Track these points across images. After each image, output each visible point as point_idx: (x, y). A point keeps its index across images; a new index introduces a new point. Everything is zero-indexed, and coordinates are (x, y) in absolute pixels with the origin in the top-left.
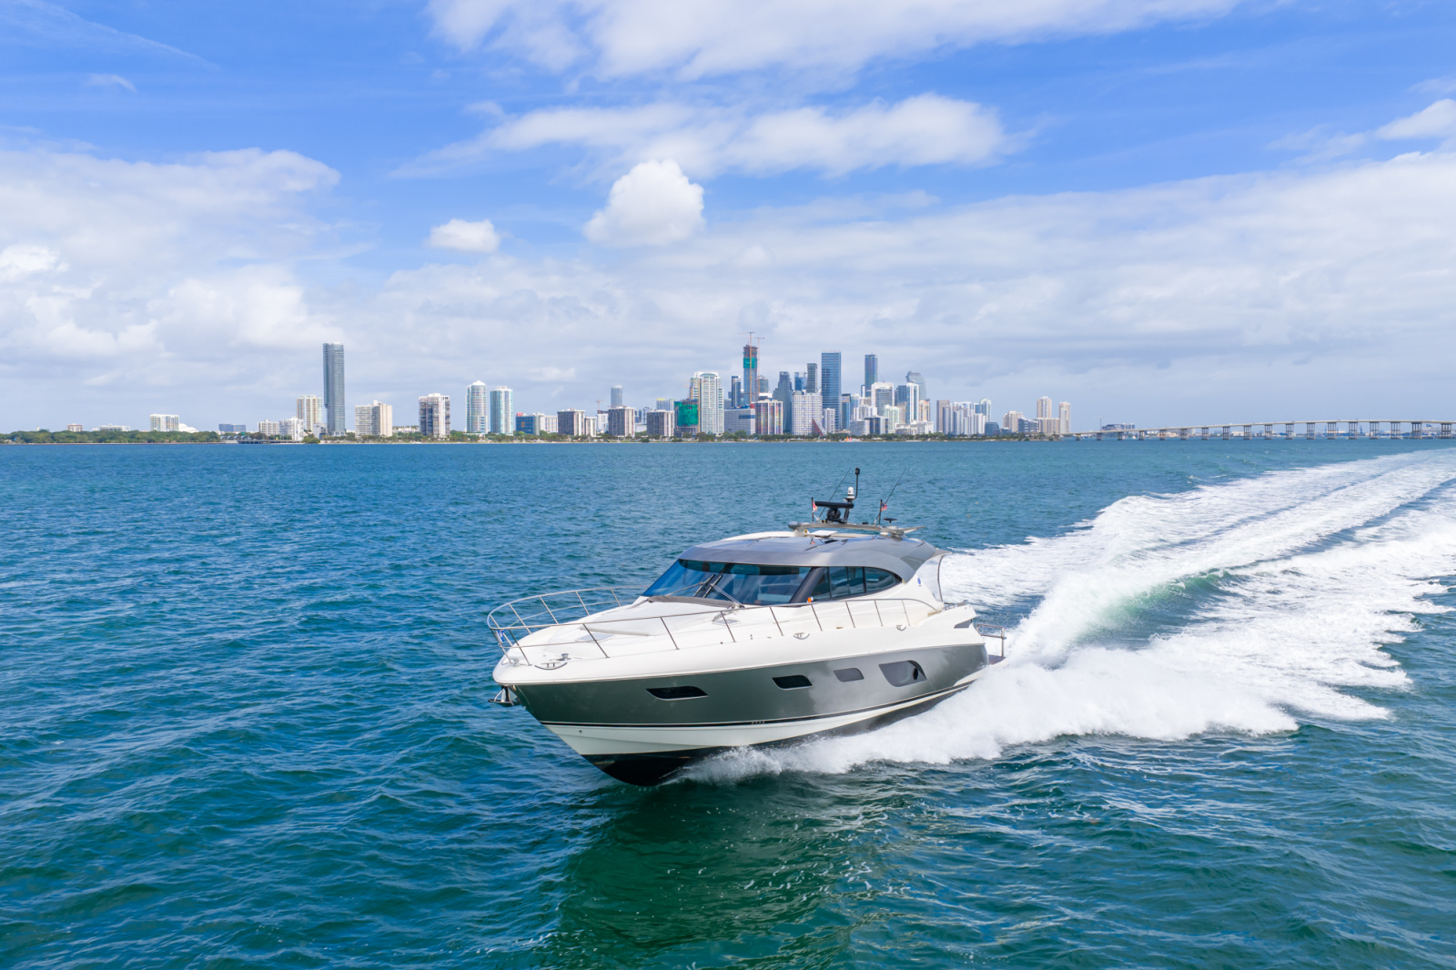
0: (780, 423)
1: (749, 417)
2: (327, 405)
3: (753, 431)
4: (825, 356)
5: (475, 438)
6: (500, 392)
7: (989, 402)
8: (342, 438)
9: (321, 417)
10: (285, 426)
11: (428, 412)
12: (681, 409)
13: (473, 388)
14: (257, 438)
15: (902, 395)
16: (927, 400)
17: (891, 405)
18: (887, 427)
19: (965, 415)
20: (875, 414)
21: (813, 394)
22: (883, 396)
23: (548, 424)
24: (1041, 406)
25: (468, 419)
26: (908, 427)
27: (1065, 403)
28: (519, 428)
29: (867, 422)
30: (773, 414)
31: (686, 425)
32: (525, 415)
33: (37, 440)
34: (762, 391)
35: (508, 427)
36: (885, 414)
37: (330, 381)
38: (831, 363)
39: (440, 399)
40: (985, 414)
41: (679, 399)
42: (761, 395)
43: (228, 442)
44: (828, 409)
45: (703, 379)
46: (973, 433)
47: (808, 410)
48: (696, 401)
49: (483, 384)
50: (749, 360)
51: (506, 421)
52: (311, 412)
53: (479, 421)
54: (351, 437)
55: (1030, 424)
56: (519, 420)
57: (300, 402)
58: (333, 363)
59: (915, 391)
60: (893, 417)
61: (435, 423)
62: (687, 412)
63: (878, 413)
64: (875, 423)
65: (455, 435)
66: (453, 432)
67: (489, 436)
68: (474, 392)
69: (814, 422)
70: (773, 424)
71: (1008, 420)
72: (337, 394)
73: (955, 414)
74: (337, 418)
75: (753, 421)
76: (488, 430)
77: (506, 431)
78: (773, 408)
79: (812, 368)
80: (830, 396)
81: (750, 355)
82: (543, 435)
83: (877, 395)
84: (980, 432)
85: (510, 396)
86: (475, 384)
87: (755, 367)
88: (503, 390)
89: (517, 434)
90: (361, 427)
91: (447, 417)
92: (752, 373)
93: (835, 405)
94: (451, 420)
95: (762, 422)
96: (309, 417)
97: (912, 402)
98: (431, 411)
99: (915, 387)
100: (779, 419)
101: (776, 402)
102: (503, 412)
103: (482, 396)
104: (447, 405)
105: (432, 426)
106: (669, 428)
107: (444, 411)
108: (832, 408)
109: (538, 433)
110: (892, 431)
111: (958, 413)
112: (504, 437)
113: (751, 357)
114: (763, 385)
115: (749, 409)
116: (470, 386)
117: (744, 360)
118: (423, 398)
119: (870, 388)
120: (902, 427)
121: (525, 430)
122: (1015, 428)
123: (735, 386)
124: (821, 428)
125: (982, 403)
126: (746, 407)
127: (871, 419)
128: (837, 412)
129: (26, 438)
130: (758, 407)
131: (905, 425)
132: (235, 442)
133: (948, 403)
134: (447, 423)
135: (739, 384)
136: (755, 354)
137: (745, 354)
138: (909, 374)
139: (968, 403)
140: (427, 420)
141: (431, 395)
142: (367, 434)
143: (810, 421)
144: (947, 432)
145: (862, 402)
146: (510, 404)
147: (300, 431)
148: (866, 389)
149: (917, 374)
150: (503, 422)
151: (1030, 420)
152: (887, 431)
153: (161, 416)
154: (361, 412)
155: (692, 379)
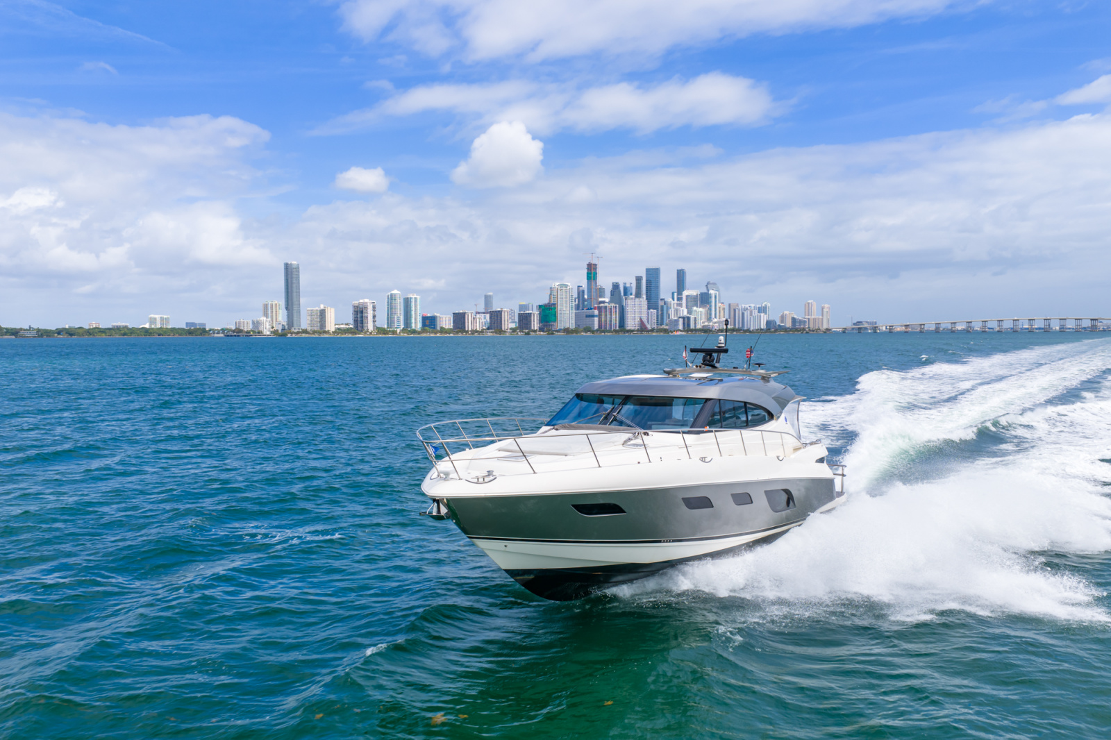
0: (616, 320)
1: (593, 316)
2: (287, 308)
3: (596, 327)
4: (648, 271)
5: (394, 332)
6: (411, 298)
7: (769, 305)
8: (298, 333)
9: (282, 317)
10: (256, 324)
11: (359, 313)
12: (543, 310)
13: (392, 295)
14: (237, 333)
15: (704, 299)
16: (722, 303)
17: (697, 307)
18: (695, 324)
19: (751, 315)
20: (685, 313)
21: (641, 299)
22: (692, 301)
23: (446, 322)
24: (808, 308)
25: (388, 319)
26: (711, 324)
27: (826, 306)
28: (424, 325)
29: (681, 320)
30: (611, 314)
31: (547, 322)
32: (429, 315)
33: (78, 334)
34: (601, 297)
35: (417, 324)
36: (693, 313)
37: (290, 290)
38: (653, 276)
39: (369, 304)
40: (766, 314)
41: (541, 303)
42: (600, 299)
43: (216, 335)
44: (651, 310)
45: (559, 288)
46: (757, 328)
47: (637, 311)
48: (554, 304)
49: (399, 292)
50: (591, 274)
51: (416, 319)
52: (274, 312)
53: (396, 319)
54: (305, 331)
55: (800, 321)
56: (425, 319)
57: (266, 307)
58: (292, 278)
59: (715, 297)
60: (699, 316)
61: (365, 321)
62: (548, 313)
63: (688, 313)
64: (686, 320)
65: (380, 330)
66: (378, 328)
67: (403, 330)
68: (392, 298)
69: (641, 319)
70: (611, 321)
71: (783, 318)
72: (295, 300)
73: (743, 314)
74: (295, 318)
75: (596, 319)
76: (402, 327)
77: (416, 326)
78: (611, 309)
79: (639, 279)
80: (653, 300)
81: (592, 270)
82: (443, 330)
83: (687, 299)
84: (762, 327)
85: (418, 301)
86: (393, 292)
87: (595, 279)
88: (413, 297)
89: (423, 330)
90: (311, 324)
91: (374, 317)
92: (593, 283)
93: (655, 307)
94: (376, 319)
95: (603, 320)
96: (272, 317)
97: (713, 304)
98: (362, 312)
99: (716, 294)
100: (615, 318)
101: (613, 305)
102: (413, 313)
103: (398, 301)
104: (374, 307)
105: (362, 323)
106: (535, 325)
107: (372, 312)
108: (654, 309)
109: (438, 328)
110: (699, 327)
111: (745, 313)
112: (414, 332)
113: (593, 272)
114: (601, 292)
115: (593, 310)
116: (389, 294)
117: (587, 273)
118: (356, 302)
119: (681, 294)
120: (706, 324)
121: (429, 326)
122: (789, 324)
123: (580, 293)
124: (646, 324)
125: (763, 305)
126: (591, 309)
127: (684, 318)
128: (657, 312)
129: (70, 332)
130: (600, 309)
131: (709, 323)
132: (222, 335)
133: (737, 305)
134: (374, 321)
135: (583, 291)
136: (595, 269)
137: (588, 269)
138: (708, 283)
139: (753, 305)
140: (359, 319)
141: (361, 301)
142: (316, 329)
143: (639, 319)
144: (737, 327)
145: (675, 305)
146: (418, 307)
147: (268, 327)
148: (678, 295)
149: (714, 284)
150: (413, 320)
151: (800, 318)
152: (695, 326)
153: (157, 316)
154: (311, 313)
155: (551, 288)
